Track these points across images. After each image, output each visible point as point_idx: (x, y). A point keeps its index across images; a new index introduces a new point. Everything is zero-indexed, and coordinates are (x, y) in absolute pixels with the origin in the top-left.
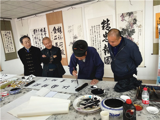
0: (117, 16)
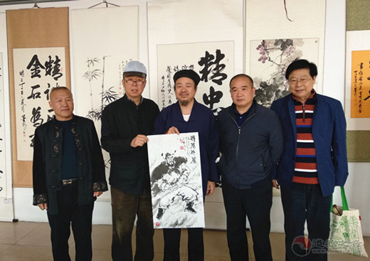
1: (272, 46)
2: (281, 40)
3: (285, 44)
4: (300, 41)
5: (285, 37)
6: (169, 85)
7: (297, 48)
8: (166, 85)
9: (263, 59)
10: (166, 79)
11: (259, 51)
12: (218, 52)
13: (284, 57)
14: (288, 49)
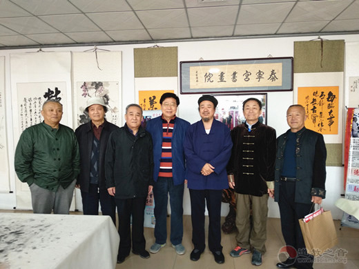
0: (75, 85)
1: (90, 86)
2: (95, 82)
3: (98, 85)
4: (107, 83)
5: (97, 81)
6: (26, 111)
7: (105, 88)
8: (24, 111)
9: (85, 95)
10: (24, 107)
11: (82, 89)
12: (56, 89)
13: (97, 94)
14: (100, 89)
